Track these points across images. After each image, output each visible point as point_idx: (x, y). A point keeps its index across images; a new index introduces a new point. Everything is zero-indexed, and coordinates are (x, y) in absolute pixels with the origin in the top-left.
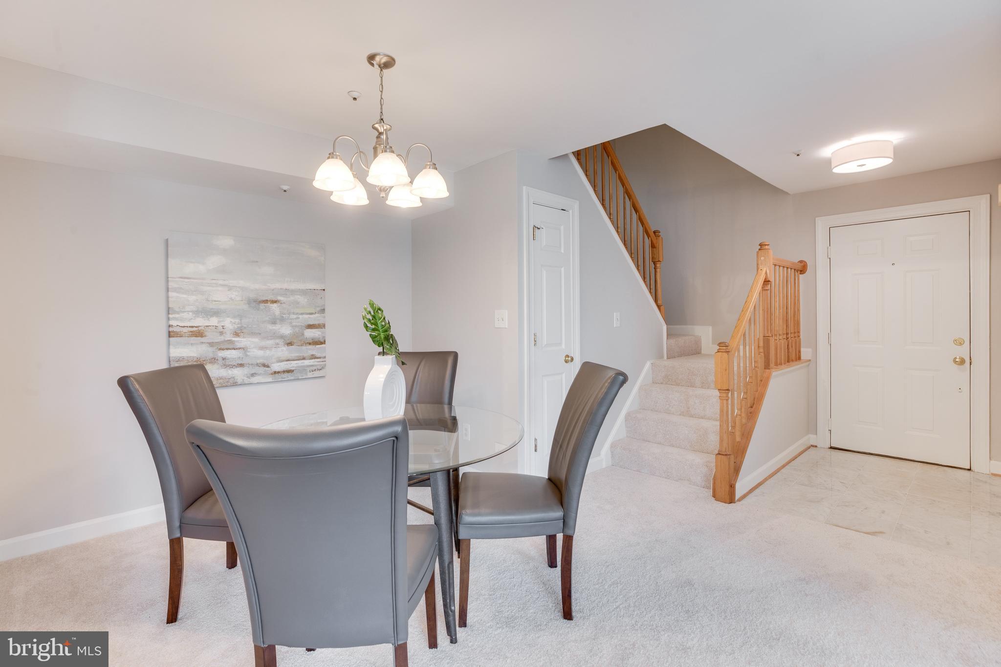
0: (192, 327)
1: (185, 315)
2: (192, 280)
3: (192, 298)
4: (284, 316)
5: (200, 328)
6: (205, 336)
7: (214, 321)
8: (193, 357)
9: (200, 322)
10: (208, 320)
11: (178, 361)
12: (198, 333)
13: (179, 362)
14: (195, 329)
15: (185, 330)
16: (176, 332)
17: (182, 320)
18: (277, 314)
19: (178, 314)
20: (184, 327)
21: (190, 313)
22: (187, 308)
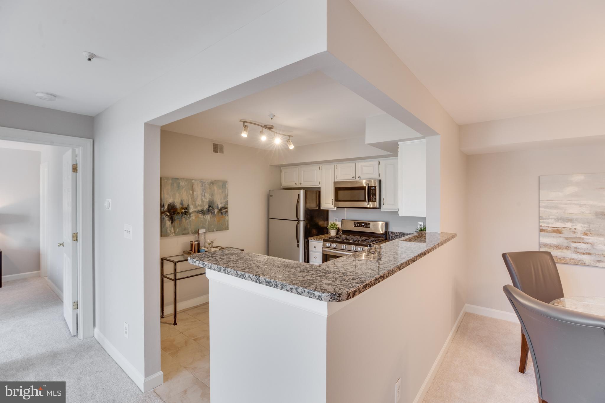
0: (554, 227)
1: (549, 221)
2: (554, 201)
3: (554, 211)
5: (559, 229)
6: (562, 233)
7: (568, 225)
8: (554, 244)
9: (559, 225)
10: (565, 224)
11: (544, 245)
12: (558, 231)
14: (555, 229)
15: (549, 229)
16: (544, 229)
17: (547, 223)
19: (545, 220)
20: (549, 227)
21: (553, 220)
22: (551, 217)
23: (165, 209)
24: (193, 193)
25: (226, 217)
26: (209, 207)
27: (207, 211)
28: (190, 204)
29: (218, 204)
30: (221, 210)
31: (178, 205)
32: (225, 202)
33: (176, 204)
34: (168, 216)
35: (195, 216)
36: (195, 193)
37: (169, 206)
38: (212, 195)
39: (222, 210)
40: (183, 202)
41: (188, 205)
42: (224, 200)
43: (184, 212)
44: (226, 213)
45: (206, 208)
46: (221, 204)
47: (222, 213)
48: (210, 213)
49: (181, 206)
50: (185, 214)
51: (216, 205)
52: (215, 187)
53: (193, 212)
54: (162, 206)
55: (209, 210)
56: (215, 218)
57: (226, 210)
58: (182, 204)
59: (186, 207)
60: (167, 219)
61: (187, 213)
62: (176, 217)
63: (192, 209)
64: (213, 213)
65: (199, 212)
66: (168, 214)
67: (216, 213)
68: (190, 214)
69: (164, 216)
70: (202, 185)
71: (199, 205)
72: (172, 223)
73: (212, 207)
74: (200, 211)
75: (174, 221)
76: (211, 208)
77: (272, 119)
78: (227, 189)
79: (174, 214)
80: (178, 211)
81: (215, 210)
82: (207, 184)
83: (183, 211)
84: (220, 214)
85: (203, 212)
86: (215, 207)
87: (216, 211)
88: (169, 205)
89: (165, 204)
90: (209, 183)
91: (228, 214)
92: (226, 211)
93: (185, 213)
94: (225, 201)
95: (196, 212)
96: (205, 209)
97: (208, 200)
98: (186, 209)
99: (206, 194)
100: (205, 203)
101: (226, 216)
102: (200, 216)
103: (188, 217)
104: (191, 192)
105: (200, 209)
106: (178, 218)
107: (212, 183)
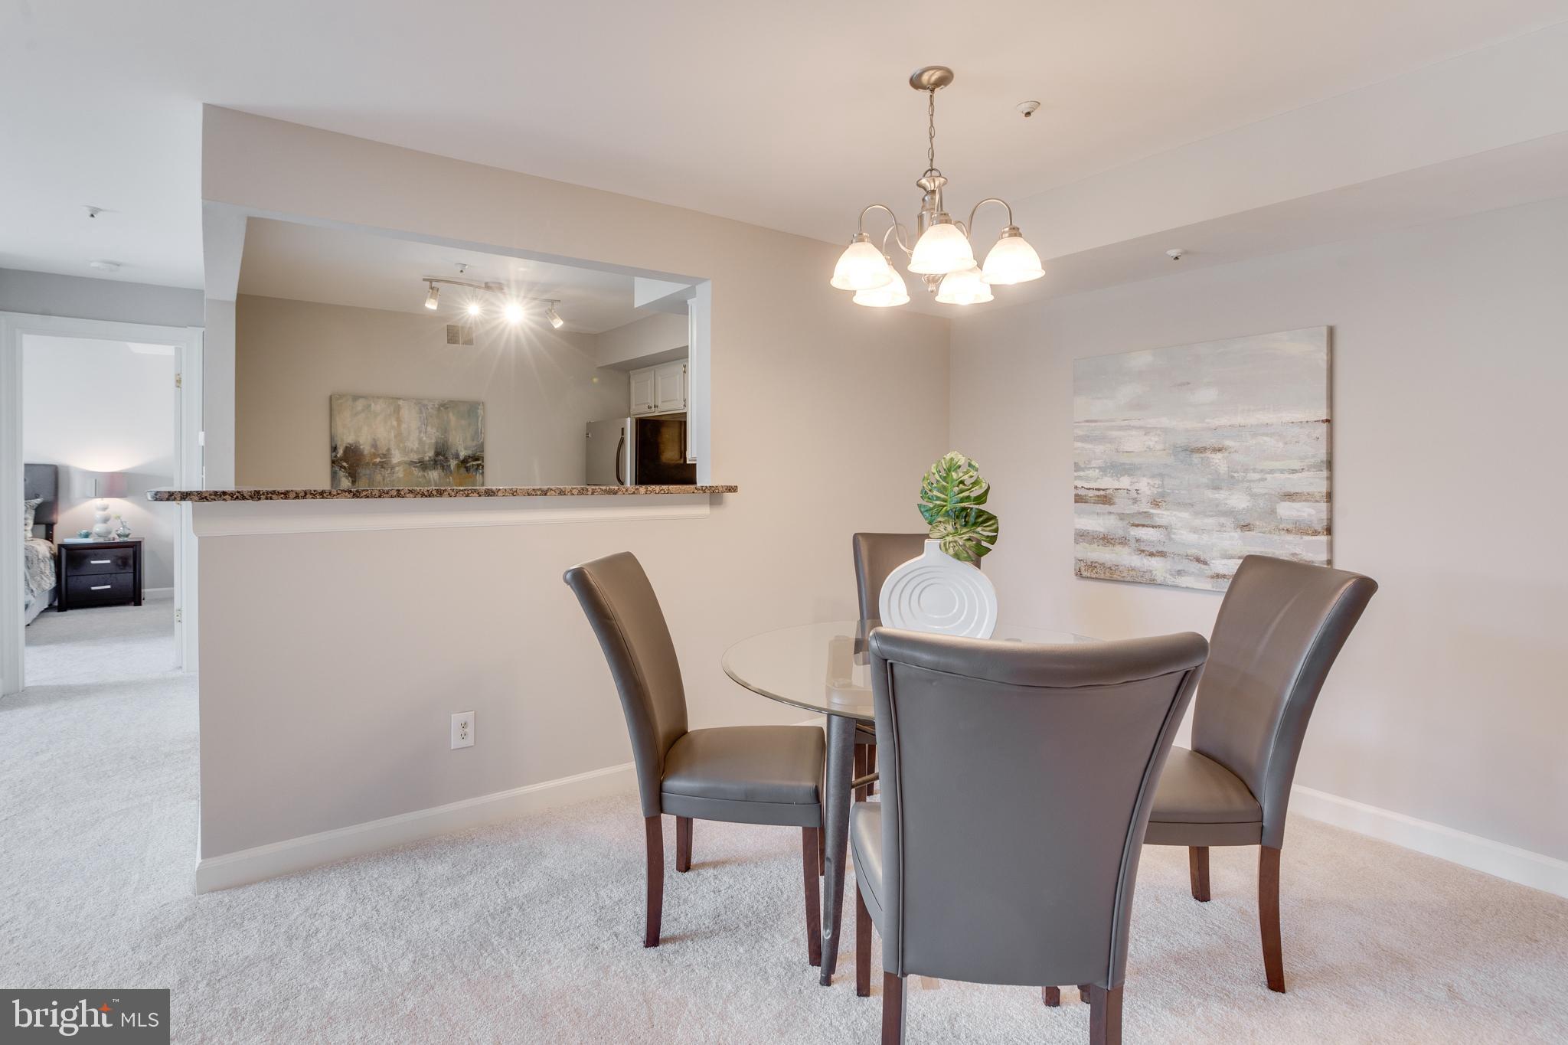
0: (1099, 490)
1: (1090, 473)
2: (1099, 423)
3: (1099, 449)
4: (1235, 475)
5: (1108, 492)
6: (1113, 504)
7: (1125, 482)
8: (1100, 532)
9: (1108, 483)
10: (1118, 480)
11: (1081, 536)
12: (1105, 499)
13: (1083, 537)
14: (1102, 493)
15: (1091, 493)
16: (1081, 495)
17: (1087, 479)
18: (1222, 472)
19: (1084, 471)
20: (1090, 489)
21: (1097, 471)
22: (1094, 464)
23: (338, 456)
24: (399, 425)
25: (479, 477)
26: (437, 454)
27: (432, 463)
28: (393, 447)
29: (459, 449)
30: (464, 461)
31: (366, 449)
32: (476, 446)
33: (361, 447)
34: (344, 468)
35: (404, 471)
36: (404, 426)
37: (347, 450)
38: (445, 431)
39: (467, 462)
40: (378, 443)
41: (389, 450)
42: (473, 440)
43: (380, 462)
44: (477, 469)
45: (430, 457)
46: (465, 449)
47: (467, 469)
48: (439, 466)
49: (373, 450)
50: (382, 467)
51: (453, 451)
52: (451, 414)
53: (399, 464)
54: (334, 449)
55: (436, 461)
56: (451, 478)
57: (479, 462)
58: (375, 446)
59: (384, 452)
60: (341, 474)
61: (385, 465)
62: (363, 472)
63: (397, 458)
64: (445, 468)
65: (412, 463)
66: (345, 464)
67: (452, 467)
68: (393, 467)
69: (337, 469)
70: (420, 409)
71: (412, 450)
72: (354, 484)
73: (443, 456)
74: (416, 463)
75: (357, 479)
76: (441, 457)
77: (462, 271)
78: (480, 419)
79: (357, 466)
80: (367, 460)
81: (451, 461)
82: (432, 408)
83: (378, 460)
84: (463, 470)
85: (423, 465)
86: (450, 457)
87: (453, 463)
88: (347, 447)
89: (338, 446)
90: (436, 406)
91: (483, 473)
92: (478, 465)
93: (382, 465)
94: (475, 443)
95: (405, 463)
96: (427, 458)
97: (433, 441)
98: (385, 456)
99: (429, 429)
100: (427, 447)
101: (478, 475)
102: (416, 472)
103: (389, 472)
104: (395, 423)
105: (415, 457)
106: (365, 475)
107: (445, 406)
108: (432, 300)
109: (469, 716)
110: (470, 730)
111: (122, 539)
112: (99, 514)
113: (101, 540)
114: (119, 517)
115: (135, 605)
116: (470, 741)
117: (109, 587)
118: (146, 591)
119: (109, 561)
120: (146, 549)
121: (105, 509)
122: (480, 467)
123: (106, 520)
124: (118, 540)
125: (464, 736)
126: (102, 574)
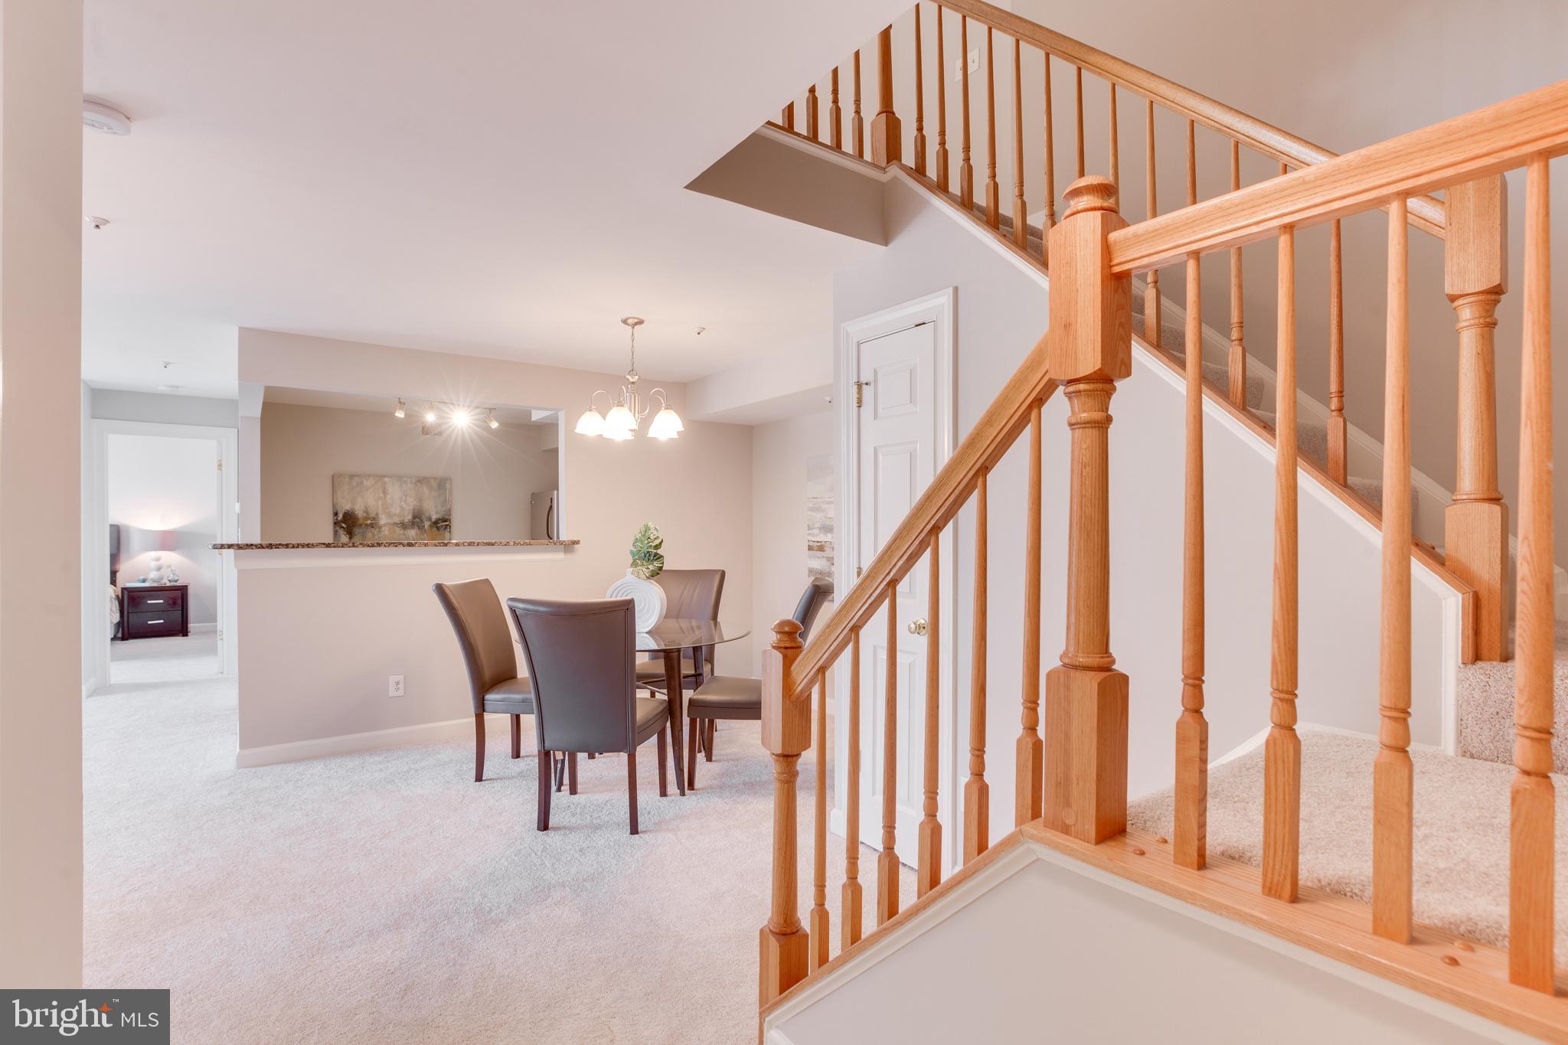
0: (818, 542)
2: (818, 499)
3: (818, 516)
5: (822, 543)
6: (824, 551)
7: (828, 537)
9: (822, 537)
10: (825, 536)
11: (811, 572)
12: (821, 548)
14: (819, 544)
15: (815, 545)
16: (811, 546)
17: (813, 535)
19: (812, 530)
20: (815, 542)
21: (817, 530)
22: (816, 525)
23: (339, 519)
24: (385, 496)
25: (447, 533)
26: (414, 517)
27: (410, 523)
28: (380, 512)
29: (432, 513)
30: (436, 523)
31: (360, 513)
32: (445, 511)
33: (356, 512)
34: (344, 528)
35: (390, 529)
36: (388, 497)
37: (346, 514)
38: (420, 500)
39: (438, 523)
40: (369, 509)
41: (377, 514)
42: (442, 507)
43: (371, 523)
44: (445, 528)
45: (409, 520)
46: (437, 513)
47: (438, 529)
48: (416, 525)
49: (365, 515)
51: (427, 515)
52: (425, 489)
53: (385, 525)
54: (336, 514)
55: (413, 523)
56: (425, 534)
57: (447, 523)
58: (366, 511)
59: (374, 516)
60: (341, 532)
61: (374, 526)
62: (356, 530)
63: (383, 520)
64: (421, 528)
65: (395, 524)
66: (343, 525)
67: (426, 527)
68: (380, 528)
69: (338, 528)
70: (402, 483)
71: (395, 515)
72: (350, 538)
73: (419, 518)
74: (397, 524)
75: (353, 535)
76: (417, 520)
78: (447, 491)
79: (353, 526)
80: (361, 521)
81: (425, 522)
82: (411, 482)
83: (369, 522)
84: (434, 529)
85: (403, 526)
86: (424, 519)
87: (427, 524)
88: (345, 512)
89: (339, 512)
90: (414, 481)
91: (450, 531)
92: (446, 525)
93: (372, 526)
94: (444, 509)
95: (390, 524)
96: (406, 521)
97: (411, 508)
98: (374, 519)
99: (408, 498)
100: (406, 512)
102: (399, 531)
103: (377, 530)
104: (382, 495)
105: (397, 520)
106: (359, 533)
107: (421, 481)
108: (401, 411)
109: (401, 678)
110: (401, 686)
111: (172, 584)
112: (153, 564)
113: (156, 585)
114: (169, 567)
115: (183, 636)
116: (401, 693)
117: (162, 621)
118: (191, 626)
119: (162, 601)
120: (191, 592)
121: (158, 559)
122: (447, 527)
123: (159, 569)
124: (168, 584)
125: (397, 689)
126: (157, 611)
